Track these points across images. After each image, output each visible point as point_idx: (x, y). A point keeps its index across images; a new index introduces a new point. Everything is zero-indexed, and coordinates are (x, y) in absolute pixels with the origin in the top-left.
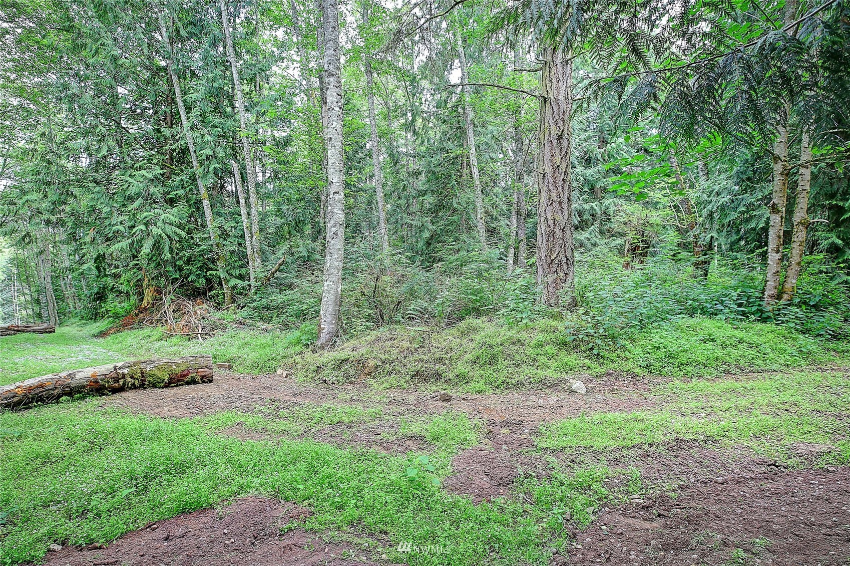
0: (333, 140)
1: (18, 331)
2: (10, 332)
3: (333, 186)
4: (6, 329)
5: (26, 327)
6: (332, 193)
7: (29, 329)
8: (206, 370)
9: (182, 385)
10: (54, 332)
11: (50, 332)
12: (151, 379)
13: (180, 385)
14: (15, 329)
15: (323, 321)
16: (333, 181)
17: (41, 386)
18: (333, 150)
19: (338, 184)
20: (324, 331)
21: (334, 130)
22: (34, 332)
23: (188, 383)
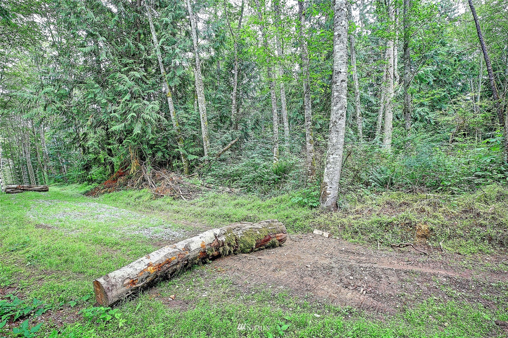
0: (342, 37)
1: (24, 190)
2: (18, 190)
3: (340, 75)
4: (15, 188)
5: (29, 187)
6: (340, 81)
7: (31, 189)
8: (282, 234)
9: (263, 249)
10: (48, 190)
11: (46, 191)
12: (242, 245)
13: (262, 249)
14: (22, 188)
15: (328, 187)
16: (341, 71)
17: (168, 262)
18: (342, 45)
19: (345, 74)
20: (330, 196)
21: (343, 28)
22: (35, 190)
23: (267, 248)
